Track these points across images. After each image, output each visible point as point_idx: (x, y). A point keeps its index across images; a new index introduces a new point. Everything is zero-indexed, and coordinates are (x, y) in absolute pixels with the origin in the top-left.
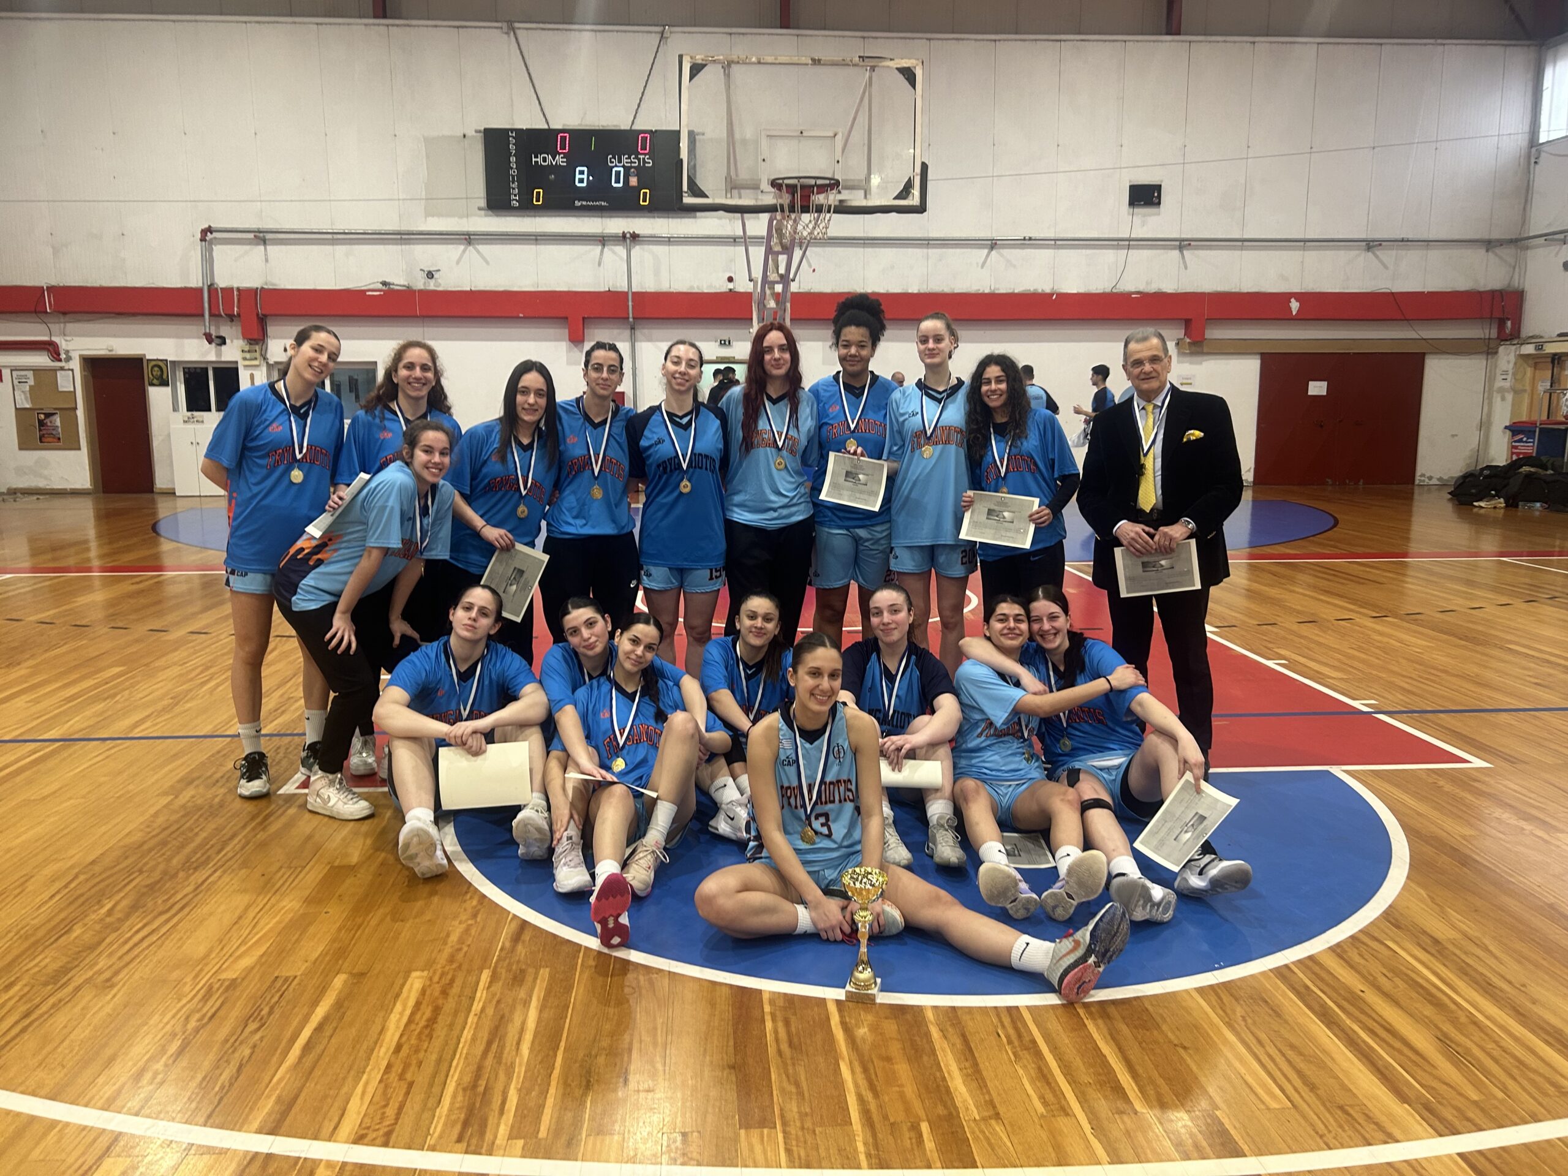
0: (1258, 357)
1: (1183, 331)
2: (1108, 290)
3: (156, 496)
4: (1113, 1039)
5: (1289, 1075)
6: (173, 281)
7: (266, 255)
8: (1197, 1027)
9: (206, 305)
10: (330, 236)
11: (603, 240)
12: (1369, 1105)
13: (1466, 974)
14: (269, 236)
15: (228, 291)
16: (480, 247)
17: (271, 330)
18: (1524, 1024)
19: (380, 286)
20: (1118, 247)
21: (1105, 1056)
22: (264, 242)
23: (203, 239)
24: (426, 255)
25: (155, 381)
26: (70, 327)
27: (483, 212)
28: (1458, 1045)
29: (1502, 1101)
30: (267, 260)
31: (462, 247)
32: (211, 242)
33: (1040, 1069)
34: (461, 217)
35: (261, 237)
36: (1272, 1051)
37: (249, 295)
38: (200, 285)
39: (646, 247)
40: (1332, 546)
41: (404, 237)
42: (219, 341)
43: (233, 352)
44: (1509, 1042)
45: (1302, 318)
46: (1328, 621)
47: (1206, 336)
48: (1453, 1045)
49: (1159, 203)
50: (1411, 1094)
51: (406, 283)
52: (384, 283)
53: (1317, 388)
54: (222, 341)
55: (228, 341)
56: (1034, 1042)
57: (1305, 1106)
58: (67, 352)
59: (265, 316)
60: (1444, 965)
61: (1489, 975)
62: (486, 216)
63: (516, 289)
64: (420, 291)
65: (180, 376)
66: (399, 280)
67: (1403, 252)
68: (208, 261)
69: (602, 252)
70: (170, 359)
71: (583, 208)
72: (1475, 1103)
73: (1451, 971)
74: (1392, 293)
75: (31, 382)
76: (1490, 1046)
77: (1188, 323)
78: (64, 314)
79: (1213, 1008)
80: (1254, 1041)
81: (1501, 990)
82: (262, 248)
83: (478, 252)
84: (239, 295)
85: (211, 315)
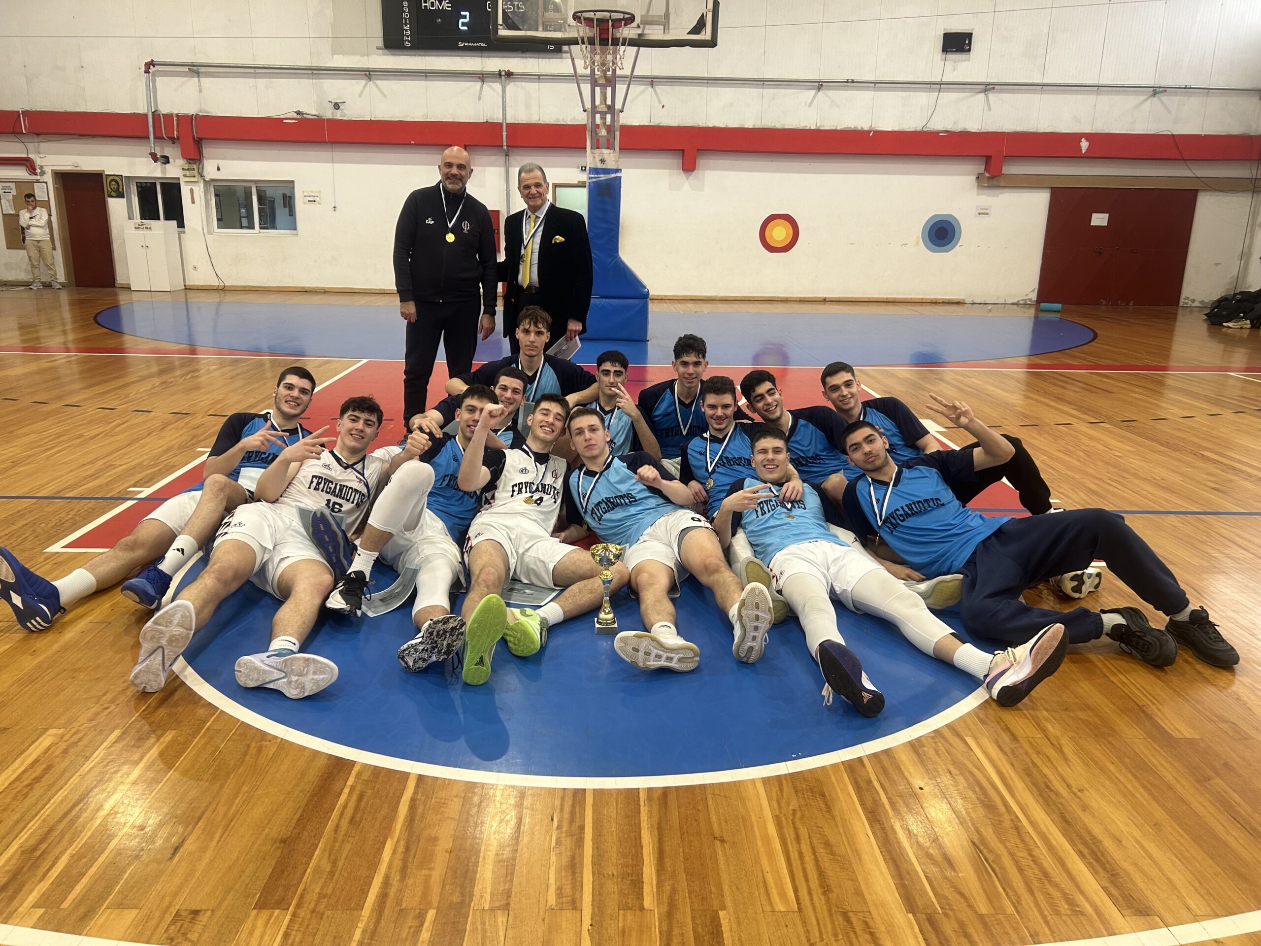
0: (1049, 191)
1: (983, 167)
2: (919, 129)
3: (117, 290)
4: (659, 828)
5: (810, 876)
6: (125, 108)
7: (200, 86)
8: (745, 820)
9: (151, 129)
10: (252, 70)
11: (482, 77)
12: (874, 913)
13: (1029, 775)
14: (202, 70)
15: (169, 117)
16: (378, 82)
17: (206, 151)
18: (1065, 833)
19: (295, 115)
20: (930, 90)
21: (642, 847)
22: (198, 74)
23: (147, 72)
24: (334, 88)
25: (113, 194)
26: (44, 146)
27: (381, 51)
28: (990, 851)
29: (1008, 917)
30: (201, 91)
31: (363, 82)
32: (154, 75)
33: (573, 858)
34: (362, 55)
35: (195, 70)
36: (805, 848)
37: (186, 120)
38: (146, 111)
39: (519, 84)
40: (1081, 358)
41: (315, 72)
42: (163, 160)
43: (175, 170)
44: (1042, 852)
45: (1091, 157)
46: (1048, 425)
47: (1003, 172)
48: (985, 851)
49: (969, 50)
50: (920, 903)
51: (317, 113)
52: (298, 113)
53: (1099, 219)
54: (166, 160)
55: (171, 160)
56: (582, 828)
57: (811, 911)
58: (41, 167)
59: (201, 139)
60: (1012, 765)
61: (1051, 777)
62: (384, 55)
63: (408, 119)
64: (328, 120)
65: (134, 189)
66: (311, 110)
67: (1186, 98)
68: (151, 90)
69: (482, 87)
70: (124, 175)
71: (465, 49)
72: (981, 918)
73: (1017, 772)
74: (1173, 135)
75: (14, 192)
76: (1021, 854)
77: (988, 159)
78: (38, 135)
79: (770, 799)
80: (793, 836)
81: (1057, 794)
82: (196, 79)
83: (377, 86)
84: (178, 120)
85: (156, 138)
